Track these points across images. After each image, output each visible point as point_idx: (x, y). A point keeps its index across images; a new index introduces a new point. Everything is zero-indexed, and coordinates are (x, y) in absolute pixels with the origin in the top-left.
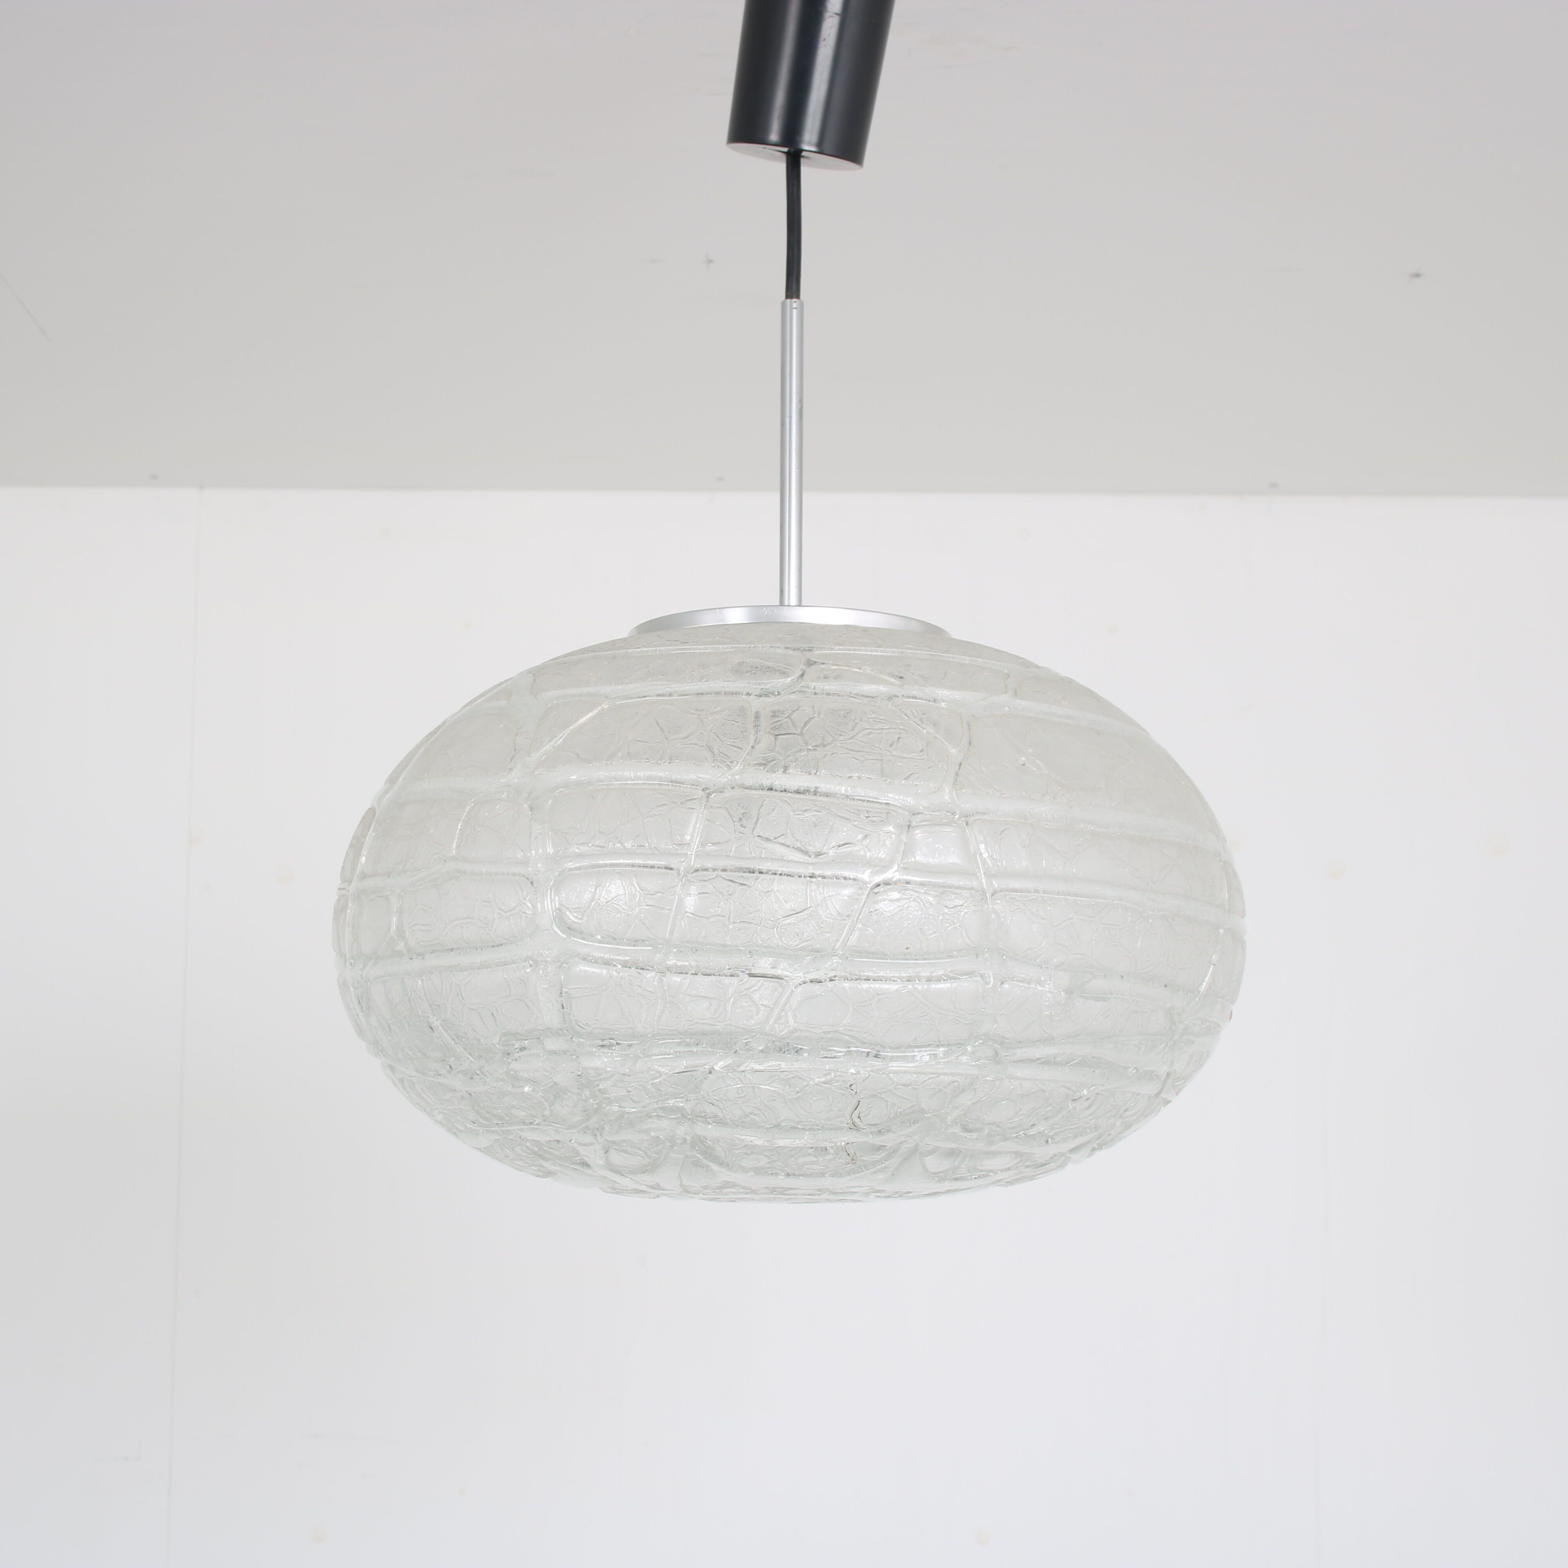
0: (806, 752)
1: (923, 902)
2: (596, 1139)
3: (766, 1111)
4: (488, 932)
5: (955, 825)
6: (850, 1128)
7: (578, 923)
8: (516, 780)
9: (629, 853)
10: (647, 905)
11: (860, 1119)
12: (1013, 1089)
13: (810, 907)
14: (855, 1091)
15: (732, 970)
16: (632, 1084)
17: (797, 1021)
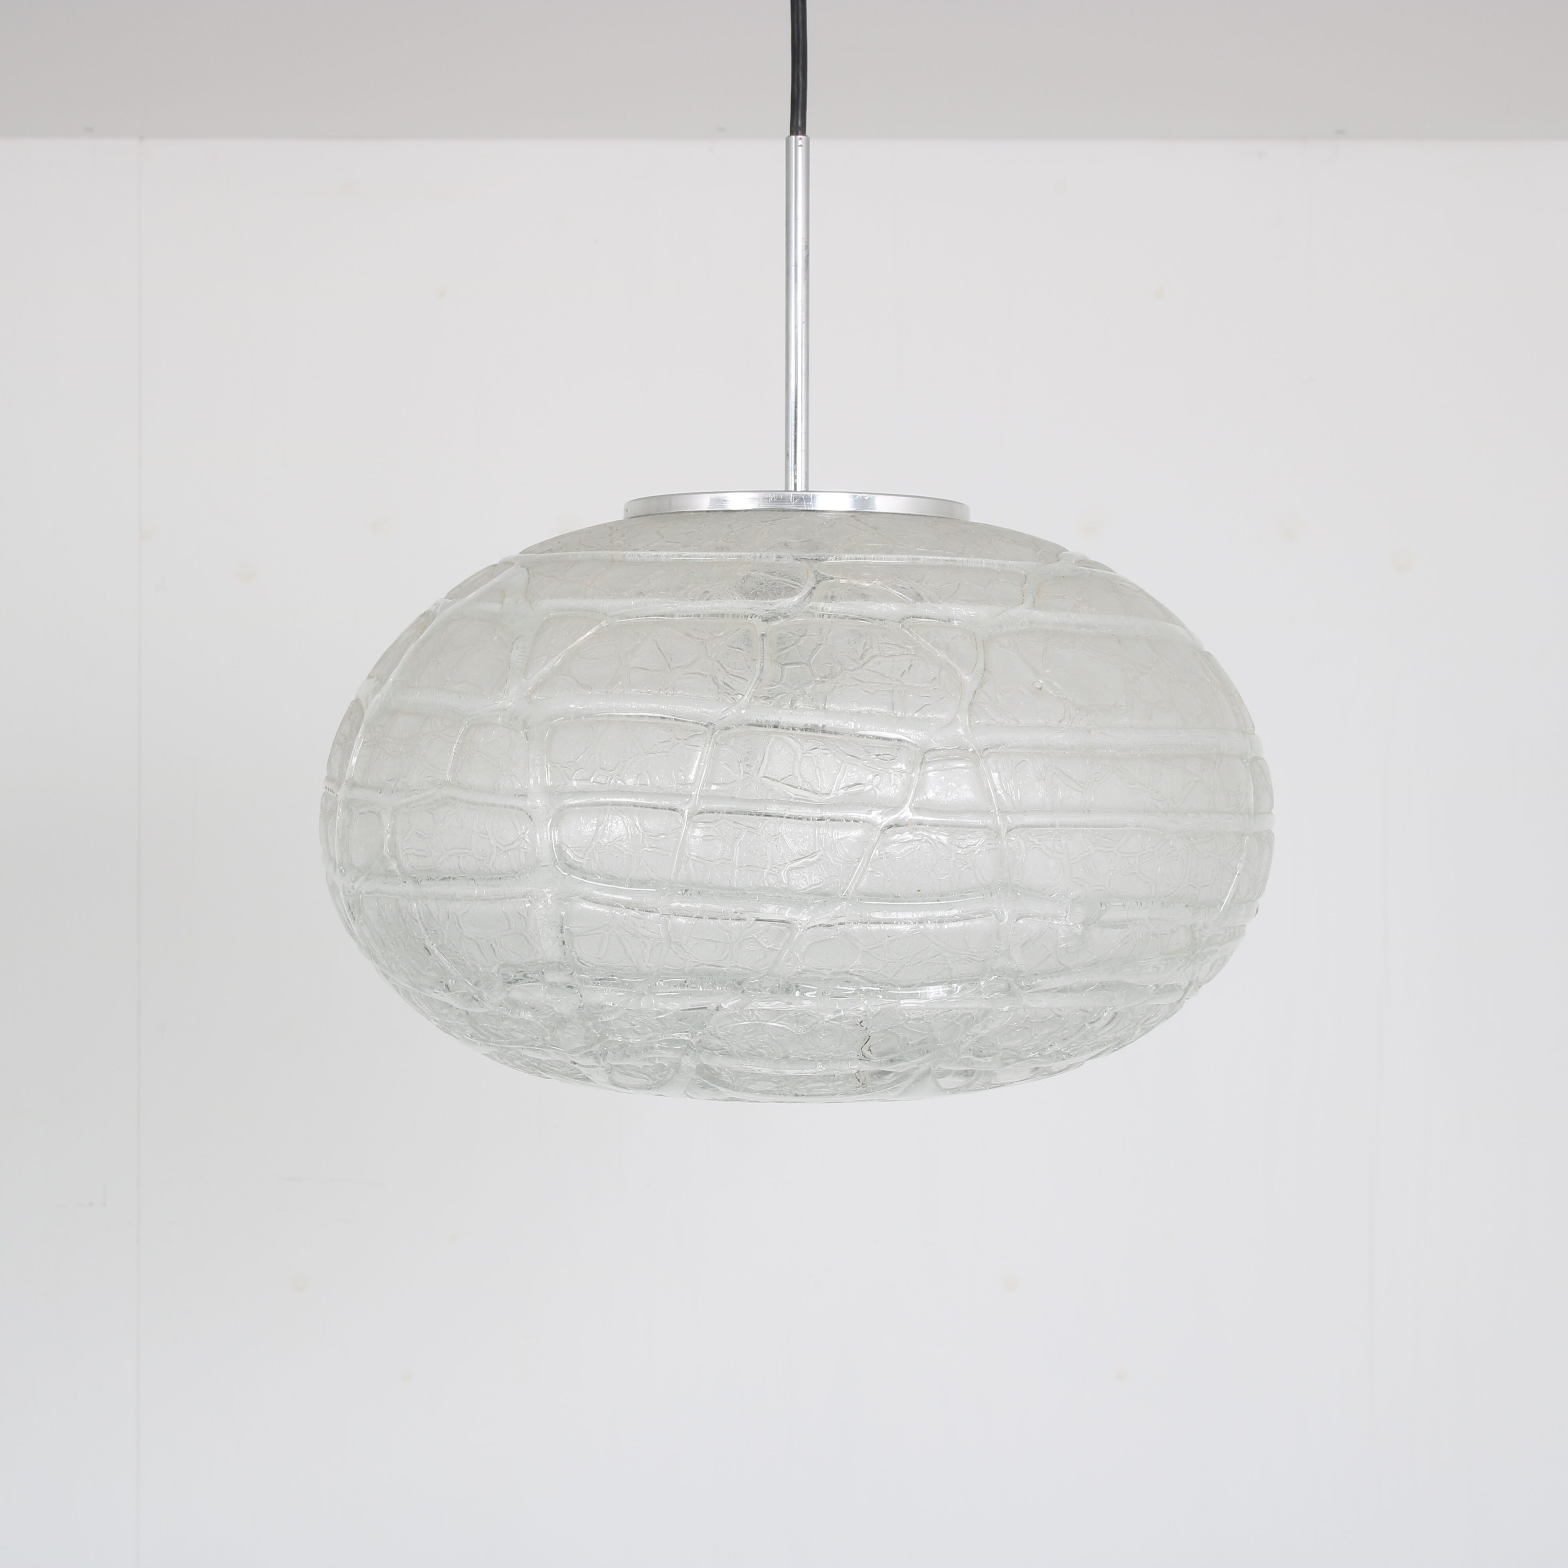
0: (814, 685)
1: (935, 843)
2: (599, 1063)
3: (774, 1046)
4: (486, 864)
5: (968, 759)
6: (860, 1059)
7: (580, 863)
8: (510, 704)
9: (632, 793)
10: (650, 847)
11: (871, 1052)
12: (1028, 1017)
13: (819, 851)
14: (866, 1027)
15: (738, 914)
16: (636, 1019)
17: (806, 963)
